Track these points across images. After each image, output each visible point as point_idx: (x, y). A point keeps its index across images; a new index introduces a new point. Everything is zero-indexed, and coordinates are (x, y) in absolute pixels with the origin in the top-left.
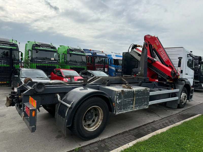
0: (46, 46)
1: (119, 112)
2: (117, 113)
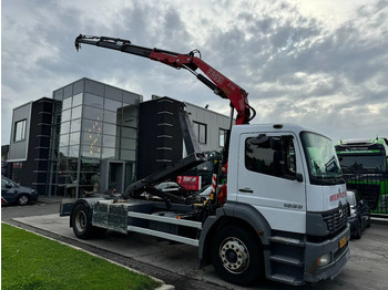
2: (93, 224)
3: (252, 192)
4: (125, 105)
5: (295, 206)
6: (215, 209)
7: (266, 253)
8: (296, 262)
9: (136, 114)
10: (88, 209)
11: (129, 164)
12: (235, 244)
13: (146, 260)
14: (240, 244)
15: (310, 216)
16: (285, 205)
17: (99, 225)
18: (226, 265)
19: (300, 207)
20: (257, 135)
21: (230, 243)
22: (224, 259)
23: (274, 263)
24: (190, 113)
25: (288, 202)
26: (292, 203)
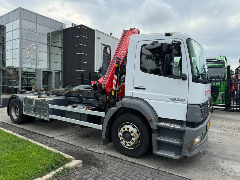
3: (144, 89)
4: (52, 30)
5: (178, 100)
6: (115, 103)
7: (154, 135)
8: (177, 142)
9: (60, 37)
10: (20, 103)
11: (57, 72)
12: (130, 128)
13: (63, 139)
14: (134, 127)
15: (190, 107)
16: (171, 99)
17: (28, 115)
18: (123, 143)
19: (183, 100)
20: (151, 42)
21: (126, 127)
22: (121, 138)
23: (159, 142)
24: (99, 38)
25: (173, 97)
26: (177, 97)
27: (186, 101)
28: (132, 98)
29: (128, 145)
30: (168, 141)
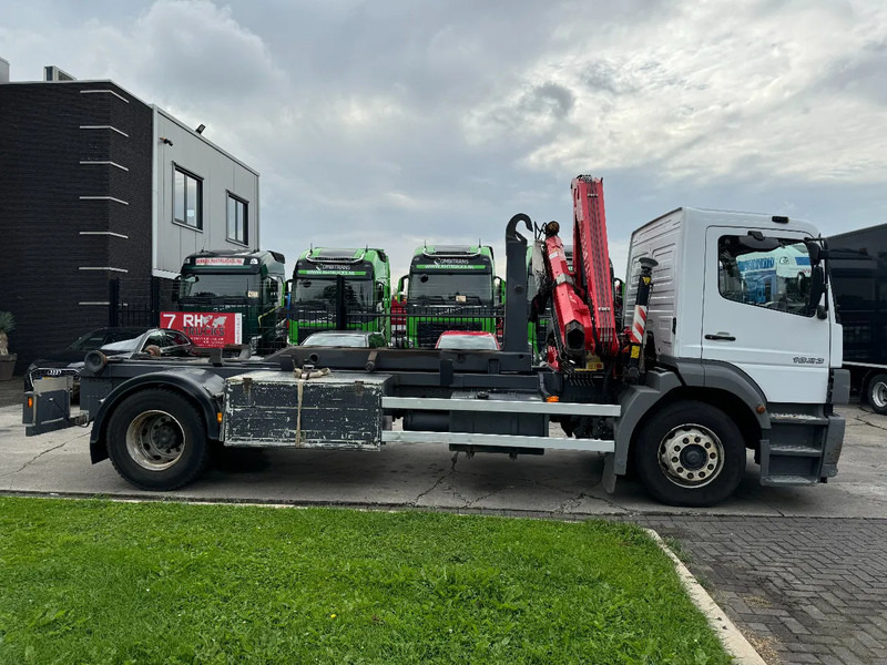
0: (451, 258)
1: (236, 440)
2: (228, 443)
3: (733, 339)
7: (765, 444)
8: (814, 450)
16: (796, 360)
22: (676, 465)
24: (166, 141)
25: (800, 355)
26: (808, 355)
27: (826, 363)
28: (702, 361)
29: (697, 478)
30: (794, 450)
